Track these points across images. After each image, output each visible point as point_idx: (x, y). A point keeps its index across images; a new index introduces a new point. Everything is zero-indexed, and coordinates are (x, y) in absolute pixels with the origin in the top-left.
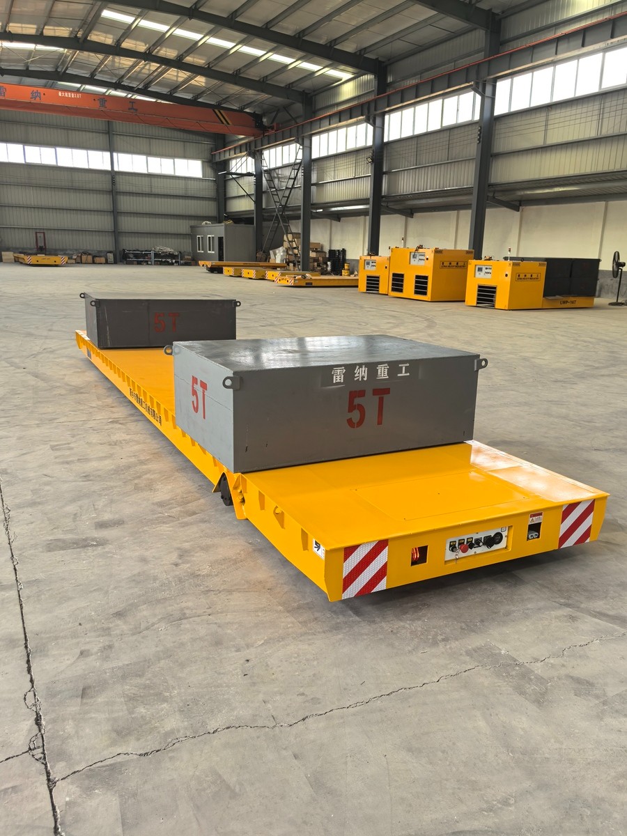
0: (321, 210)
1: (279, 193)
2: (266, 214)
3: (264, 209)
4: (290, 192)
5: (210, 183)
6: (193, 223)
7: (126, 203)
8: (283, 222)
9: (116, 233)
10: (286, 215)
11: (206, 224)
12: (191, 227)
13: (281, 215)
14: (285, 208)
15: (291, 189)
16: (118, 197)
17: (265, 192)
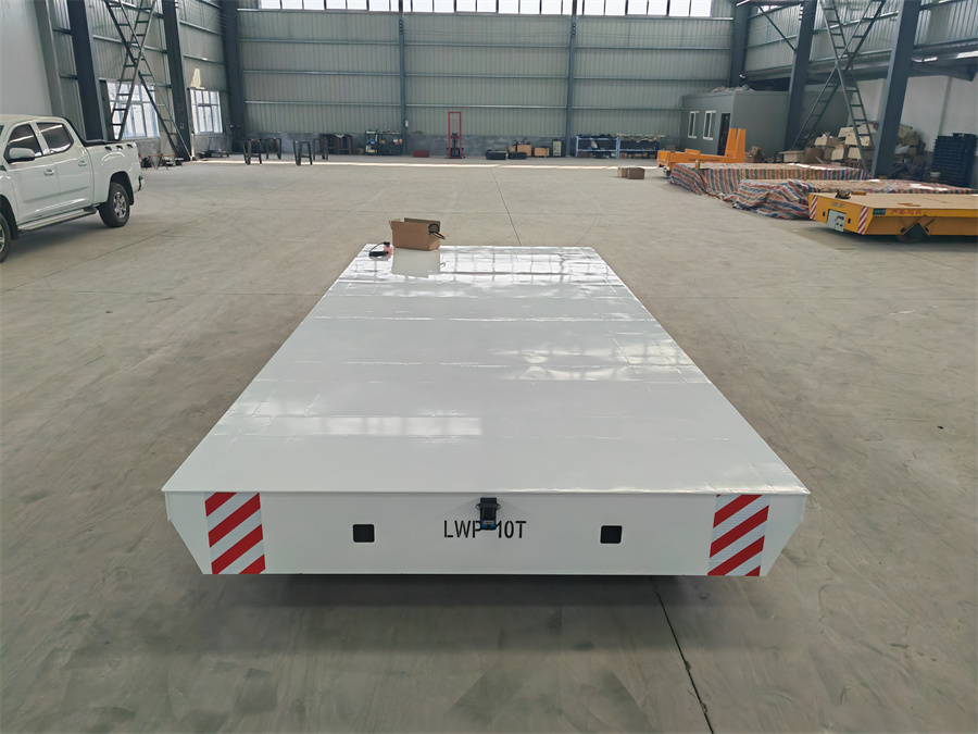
0: (935, 59)
1: (846, 31)
2: (814, 72)
3: (811, 63)
4: (870, 27)
5: (722, 25)
6: (686, 90)
7: (588, 65)
8: (846, 85)
9: (569, 111)
10: (854, 71)
12: (683, 97)
13: (844, 72)
14: (853, 57)
15: (873, 20)
16: (579, 55)
17: (816, 32)
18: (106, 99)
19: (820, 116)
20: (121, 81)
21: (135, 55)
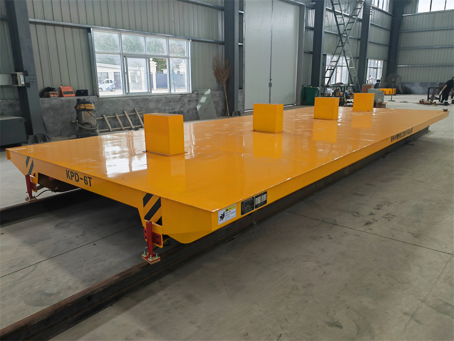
18: (324, 64)
20: (334, 55)
21: (344, 41)
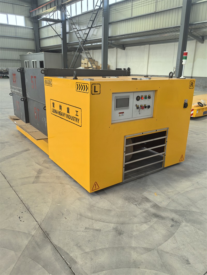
0: (114, 42)
1: (80, 32)
2: (69, 47)
3: (68, 44)
4: (89, 31)
5: (30, 30)
6: (21, 53)
11: (30, 53)
12: (20, 56)
13: (83, 47)
14: (85, 41)
15: (90, 28)
17: (68, 33)
19: (76, 62)
